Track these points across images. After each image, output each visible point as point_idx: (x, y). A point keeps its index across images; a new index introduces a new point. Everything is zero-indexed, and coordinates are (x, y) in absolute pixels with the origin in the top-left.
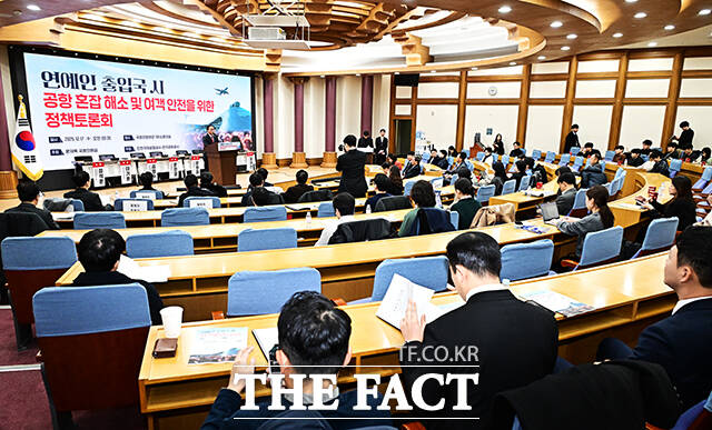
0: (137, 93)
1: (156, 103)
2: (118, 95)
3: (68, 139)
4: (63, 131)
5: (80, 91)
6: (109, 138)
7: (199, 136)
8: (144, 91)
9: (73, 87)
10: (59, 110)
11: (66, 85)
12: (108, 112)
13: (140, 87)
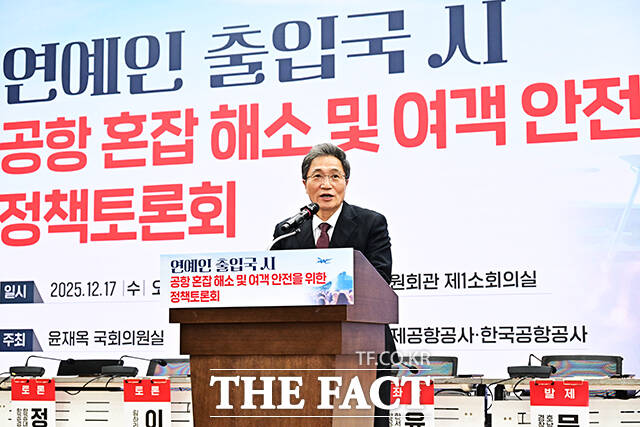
1: (456, 111)
2: (270, 97)
3: (63, 290)
5: (124, 101)
8: (397, 63)
9: (98, 91)
10: (44, 181)
11: (75, 85)
12: (219, 173)
13: (376, 46)
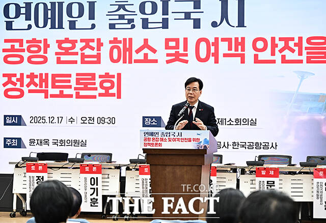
1: (223, 47)
2: (138, 36)
3: (36, 120)
6: (112, 121)
8: (197, 24)
9: (53, 27)
10: (26, 68)
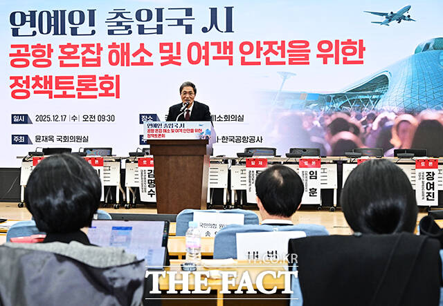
0: (173, 34)
1: (213, 51)
2: (135, 40)
3: (41, 118)
4: (36, 104)
5: (68, 38)
6: (112, 118)
7: (317, 119)
8: (189, 30)
9: (56, 33)
10: (32, 71)
12: (112, 71)
13: (180, 22)
